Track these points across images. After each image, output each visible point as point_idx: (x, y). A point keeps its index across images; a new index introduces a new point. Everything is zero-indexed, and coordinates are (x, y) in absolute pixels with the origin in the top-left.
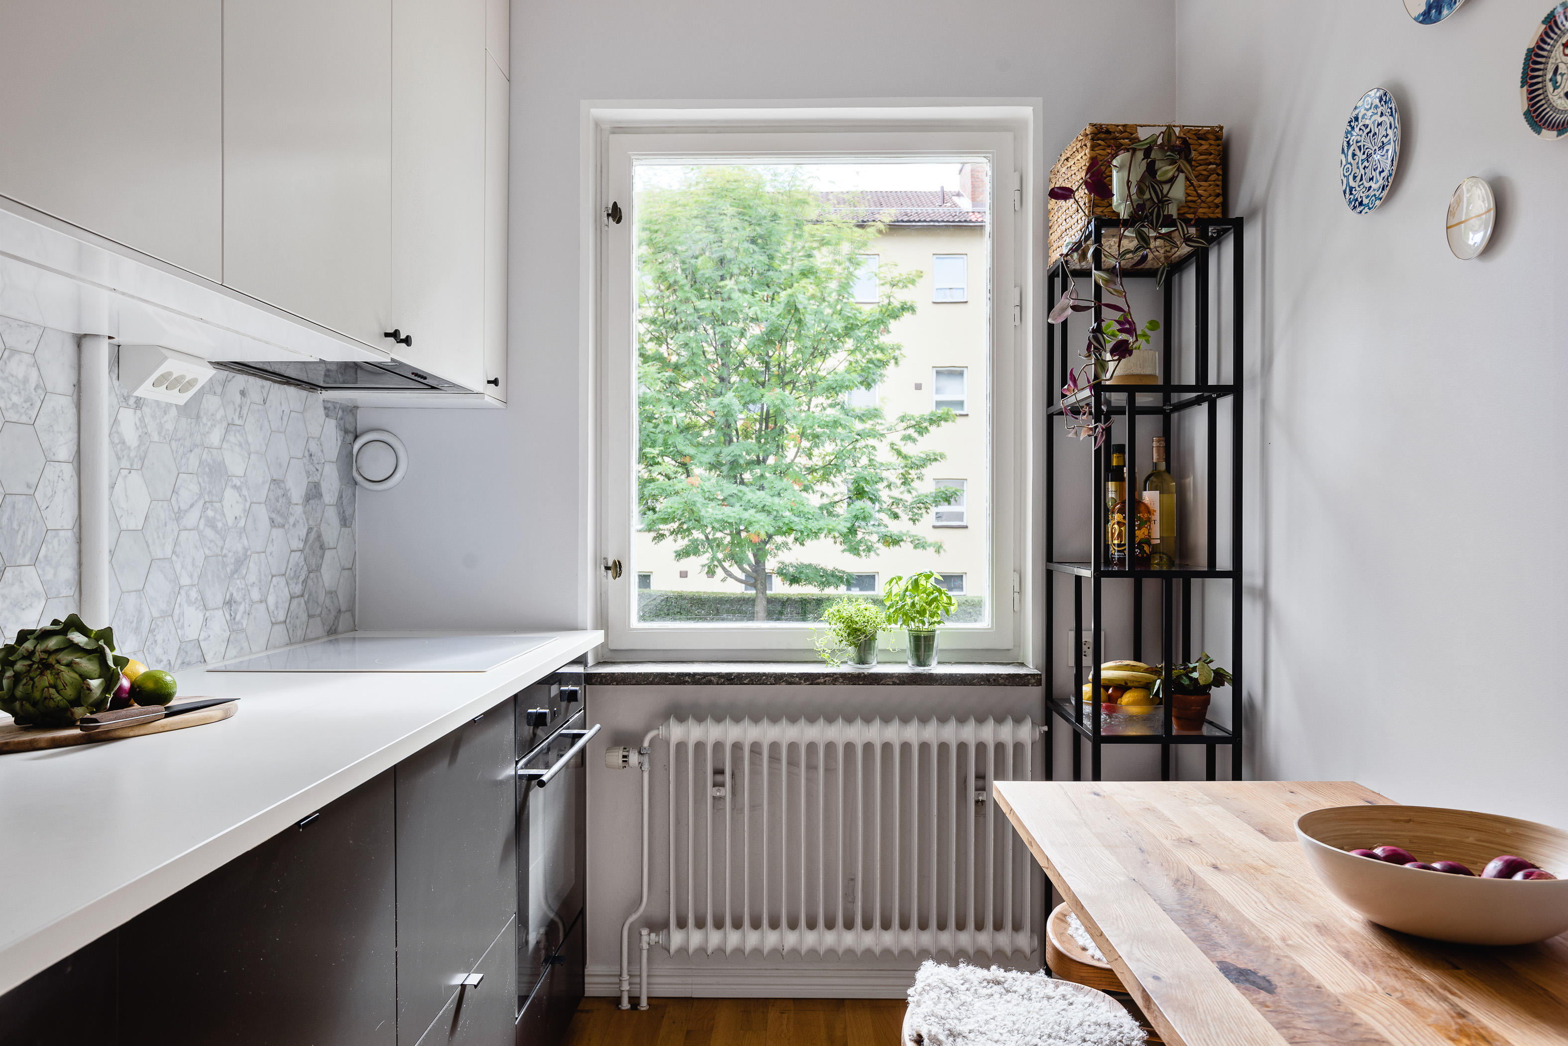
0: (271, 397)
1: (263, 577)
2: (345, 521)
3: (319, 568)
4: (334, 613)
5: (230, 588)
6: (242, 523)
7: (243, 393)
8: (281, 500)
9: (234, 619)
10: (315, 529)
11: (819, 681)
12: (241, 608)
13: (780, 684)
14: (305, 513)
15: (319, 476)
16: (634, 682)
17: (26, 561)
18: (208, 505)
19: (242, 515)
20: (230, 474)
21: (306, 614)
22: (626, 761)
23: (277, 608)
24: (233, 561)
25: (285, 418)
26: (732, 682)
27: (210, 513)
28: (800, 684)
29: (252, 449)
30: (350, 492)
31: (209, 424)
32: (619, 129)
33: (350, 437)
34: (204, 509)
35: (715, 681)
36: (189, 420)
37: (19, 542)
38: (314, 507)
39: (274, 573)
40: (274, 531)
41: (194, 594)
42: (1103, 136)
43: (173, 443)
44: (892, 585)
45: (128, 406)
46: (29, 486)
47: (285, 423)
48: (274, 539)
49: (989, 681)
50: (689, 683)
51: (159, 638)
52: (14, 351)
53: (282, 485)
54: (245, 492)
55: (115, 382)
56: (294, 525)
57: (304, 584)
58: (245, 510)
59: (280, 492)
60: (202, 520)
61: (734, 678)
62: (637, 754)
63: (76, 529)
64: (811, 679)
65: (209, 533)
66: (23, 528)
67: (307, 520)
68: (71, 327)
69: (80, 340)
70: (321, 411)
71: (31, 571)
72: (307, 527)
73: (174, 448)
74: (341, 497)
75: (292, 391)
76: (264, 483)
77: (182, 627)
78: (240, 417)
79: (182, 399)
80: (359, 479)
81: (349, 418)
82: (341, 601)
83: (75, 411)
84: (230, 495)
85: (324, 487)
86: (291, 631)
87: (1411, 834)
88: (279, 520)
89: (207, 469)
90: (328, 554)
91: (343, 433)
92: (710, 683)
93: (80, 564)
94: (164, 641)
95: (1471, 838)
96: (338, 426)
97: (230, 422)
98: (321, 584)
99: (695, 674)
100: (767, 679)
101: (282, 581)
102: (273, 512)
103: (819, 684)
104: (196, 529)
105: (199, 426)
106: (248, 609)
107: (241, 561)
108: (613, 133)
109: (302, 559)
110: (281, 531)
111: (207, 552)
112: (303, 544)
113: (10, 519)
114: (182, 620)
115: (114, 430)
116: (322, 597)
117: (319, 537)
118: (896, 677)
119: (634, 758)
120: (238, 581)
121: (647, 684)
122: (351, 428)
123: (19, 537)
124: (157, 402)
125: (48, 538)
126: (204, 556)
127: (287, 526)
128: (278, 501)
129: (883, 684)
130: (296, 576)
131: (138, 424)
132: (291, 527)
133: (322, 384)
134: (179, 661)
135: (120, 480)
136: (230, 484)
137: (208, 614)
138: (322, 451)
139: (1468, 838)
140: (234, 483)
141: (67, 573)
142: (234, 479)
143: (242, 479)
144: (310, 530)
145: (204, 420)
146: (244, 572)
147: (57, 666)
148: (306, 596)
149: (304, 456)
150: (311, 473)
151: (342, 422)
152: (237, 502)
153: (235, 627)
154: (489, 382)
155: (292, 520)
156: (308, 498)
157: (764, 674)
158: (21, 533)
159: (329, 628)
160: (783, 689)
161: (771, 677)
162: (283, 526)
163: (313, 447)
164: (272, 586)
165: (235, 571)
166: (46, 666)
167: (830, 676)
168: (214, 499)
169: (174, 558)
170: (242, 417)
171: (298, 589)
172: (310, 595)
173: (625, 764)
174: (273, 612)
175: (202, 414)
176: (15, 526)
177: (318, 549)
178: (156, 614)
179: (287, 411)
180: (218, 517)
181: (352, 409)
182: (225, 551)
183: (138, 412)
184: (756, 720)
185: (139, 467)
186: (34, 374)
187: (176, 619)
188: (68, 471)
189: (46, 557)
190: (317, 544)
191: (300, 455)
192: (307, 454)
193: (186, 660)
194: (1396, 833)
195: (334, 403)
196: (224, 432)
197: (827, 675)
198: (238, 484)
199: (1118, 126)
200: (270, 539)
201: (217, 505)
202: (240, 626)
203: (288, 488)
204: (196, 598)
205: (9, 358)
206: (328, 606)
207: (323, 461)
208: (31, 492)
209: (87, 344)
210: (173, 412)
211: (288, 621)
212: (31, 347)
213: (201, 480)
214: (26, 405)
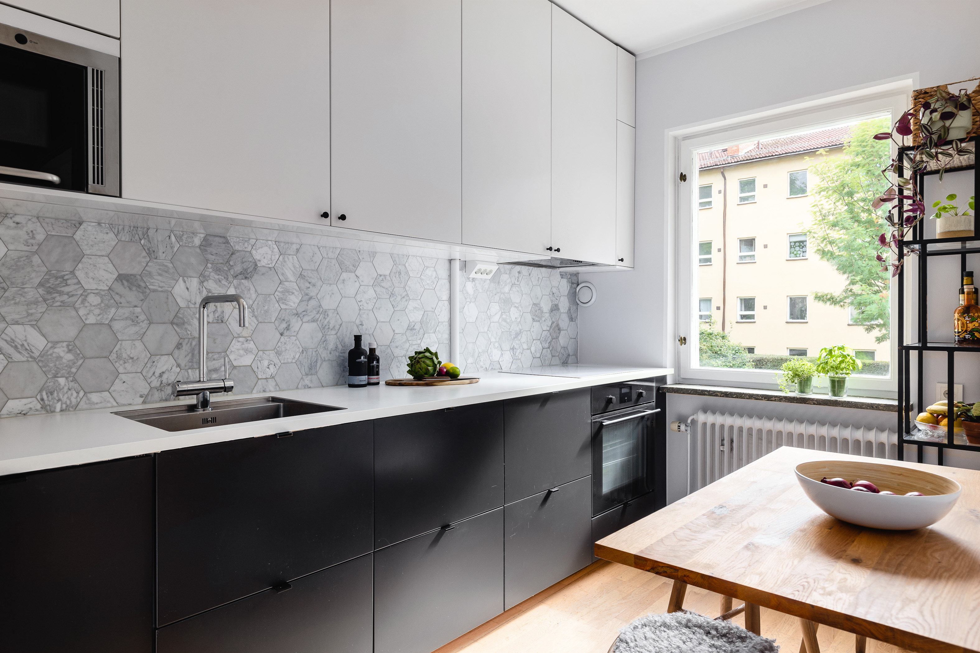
0: (533, 272)
1: (529, 340)
2: (571, 319)
3: (557, 338)
4: (565, 356)
5: (513, 344)
6: (519, 320)
7: (519, 272)
8: (538, 312)
9: (515, 355)
10: (556, 322)
11: (772, 399)
12: (518, 351)
13: (751, 399)
14: (550, 316)
15: (558, 302)
16: (682, 392)
17: (432, 332)
18: (503, 313)
19: (519, 317)
20: (513, 302)
21: (551, 355)
22: (679, 428)
23: (536, 352)
24: (514, 334)
25: (540, 280)
26: (727, 396)
27: (504, 316)
28: (762, 400)
29: (524, 292)
30: (575, 307)
31: (504, 285)
32: (686, 138)
33: (575, 285)
34: (502, 315)
35: (719, 395)
36: (495, 284)
37: (429, 326)
38: (555, 314)
39: (534, 339)
40: (535, 323)
41: (497, 345)
42: (922, 96)
43: (488, 292)
44: (822, 352)
45: (470, 281)
46: (433, 308)
47: (540, 282)
48: (534, 326)
49: (873, 407)
50: (707, 395)
51: (482, 359)
52: (428, 267)
53: (539, 306)
54: (520, 308)
55: (464, 273)
56: (545, 321)
57: (550, 344)
58: (520, 315)
59: (537, 308)
60: (500, 319)
61: (728, 394)
62: (684, 426)
63: (449, 322)
64: (768, 398)
65: (504, 323)
66: (431, 321)
67: (552, 319)
68: (448, 257)
69: (450, 261)
70: (559, 276)
71: (433, 335)
72: (551, 322)
73: (488, 294)
74: (569, 309)
75: (543, 269)
76: (529, 305)
77: (492, 356)
78: (518, 281)
79: (489, 277)
80: (579, 302)
81: (575, 278)
82: (570, 350)
83: (449, 284)
84: (513, 310)
85: (560, 306)
86: (543, 361)
87: (900, 481)
88: (537, 319)
89: (503, 301)
90: (562, 332)
91: (571, 284)
92: (717, 395)
93: (450, 333)
94: (484, 360)
95: (929, 487)
96: (568, 281)
97: (513, 283)
98: (559, 344)
99: (710, 391)
100: (745, 396)
101: (539, 342)
102: (534, 316)
103: (772, 401)
104: (498, 322)
105: (499, 285)
106: (521, 351)
107: (517, 334)
108: (684, 140)
109: (549, 334)
110: (538, 323)
111: (503, 330)
112: (549, 328)
113: (426, 319)
114: (491, 354)
115: (464, 289)
116: (559, 349)
117: (558, 325)
118: (815, 400)
119: (683, 427)
120: (517, 341)
121: (688, 394)
122: (576, 282)
123: (429, 324)
124: (481, 279)
125: (439, 324)
126: (501, 332)
127: (541, 321)
128: (536, 312)
129: (807, 404)
130: (546, 340)
131: (473, 287)
132: (543, 322)
133: (559, 266)
134: (490, 368)
135: (466, 306)
136: (513, 306)
137: (503, 352)
138: (559, 292)
139: (927, 487)
140: (515, 305)
141: (446, 336)
142: (515, 304)
143: (519, 304)
144: (553, 323)
145: (502, 283)
146: (520, 338)
147: (421, 362)
148: (551, 348)
149: (550, 294)
150: (553, 300)
151: (570, 280)
152: (517, 312)
153: (515, 358)
154: (619, 260)
155: (543, 319)
156: (552, 310)
157: (743, 394)
158: (430, 323)
159: (563, 361)
160: (752, 402)
161: (747, 395)
162: (539, 321)
163: (554, 290)
164: (533, 343)
165: (514, 338)
166: (418, 362)
167: (778, 397)
168: (506, 311)
169: (488, 332)
170: (519, 281)
171: (547, 345)
172: (553, 348)
173: (679, 430)
174: (534, 353)
175: (500, 281)
176: (428, 321)
177: (557, 330)
178: (480, 351)
179: (541, 277)
180: (507, 318)
181: (577, 274)
182: (510, 330)
183: (474, 283)
184: (741, 416)
185: (474, 301)
186: (434, 274)
187: (489, 353)
188: (447, 303)
189: (438, 331)
190: (557, 328)
191: (548, 294)
192: (551, 293)
193: (494, 368)
194: (892, 479)
195: (566, 273)
196: (510, 287)
197: (776, 396)
198: (517, 306)
199: (934, 88)
200: (533, 326)
201: (508, 314)
202: (518, 357)
203: (541, 307)
204: (498, 346)
205: (426, 269)
206: (562, 352)
207: (560, 296)
208: (434, 310)
209: (452, 262)
210: (488, 281)
211: (541, 357)
212: (433, 265)
213: (500, 305)
214: (432, 284)
